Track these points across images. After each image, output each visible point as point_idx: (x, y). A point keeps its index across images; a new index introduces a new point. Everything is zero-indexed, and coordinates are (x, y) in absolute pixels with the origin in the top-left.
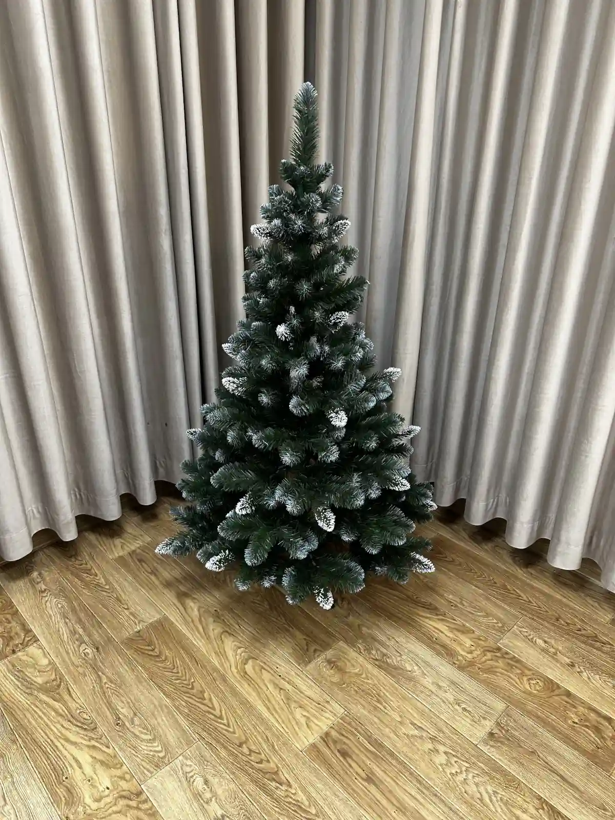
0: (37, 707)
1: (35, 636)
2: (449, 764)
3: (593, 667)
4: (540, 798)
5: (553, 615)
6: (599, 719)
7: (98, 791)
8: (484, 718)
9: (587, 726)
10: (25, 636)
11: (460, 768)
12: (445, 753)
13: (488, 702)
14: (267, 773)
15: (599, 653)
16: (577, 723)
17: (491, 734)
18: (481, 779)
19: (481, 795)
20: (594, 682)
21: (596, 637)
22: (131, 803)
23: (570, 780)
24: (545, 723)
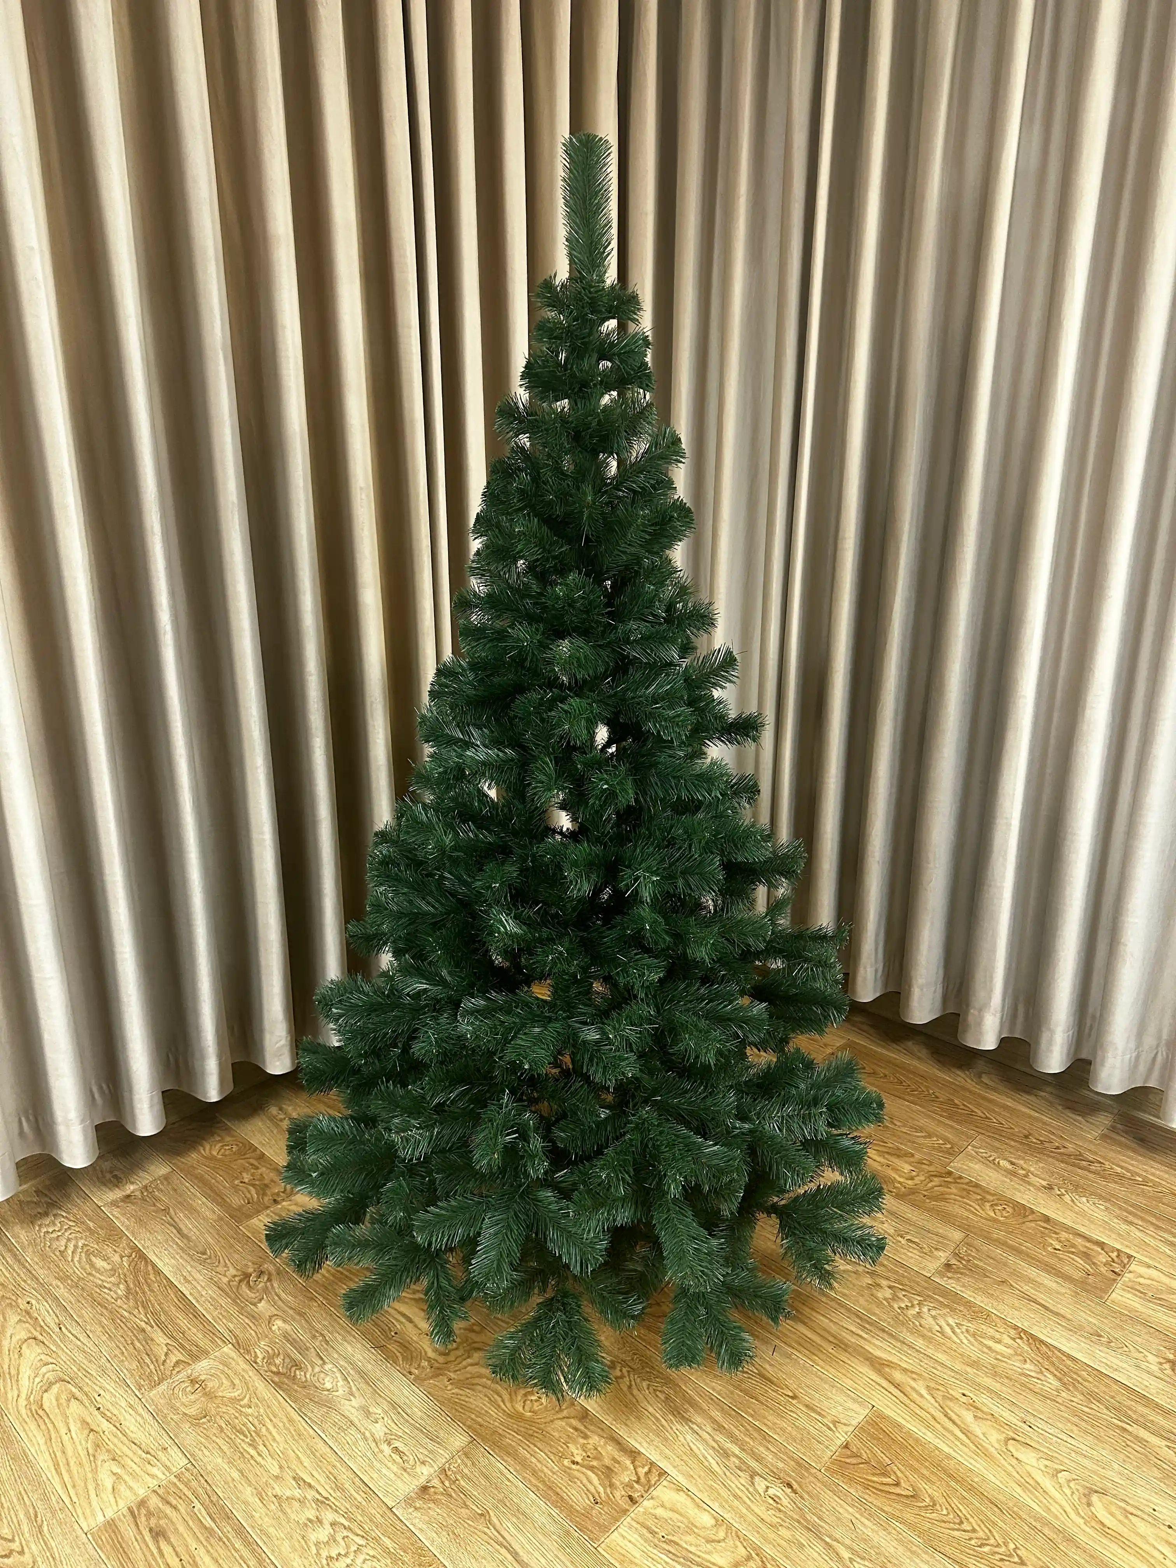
2: (895, 1298)
3: (1077, 1188)
4: (1016, 1328)
5: (1020, 1132)
6: (1088, 1245)
8: (936, 1249)
9: (1073, 1253)
11: (911, 1302)
12: (890, 1287)
13: (941, 1231)
15: (1086, 1172)
16: (1058, 1250)
17: (948, 1266)
18: (938, 1312)
19: (941, 1327)
20: (1079, 1204)
21: (1081, 1155)
23: (1052, 1308)
24: (1017, 1251)
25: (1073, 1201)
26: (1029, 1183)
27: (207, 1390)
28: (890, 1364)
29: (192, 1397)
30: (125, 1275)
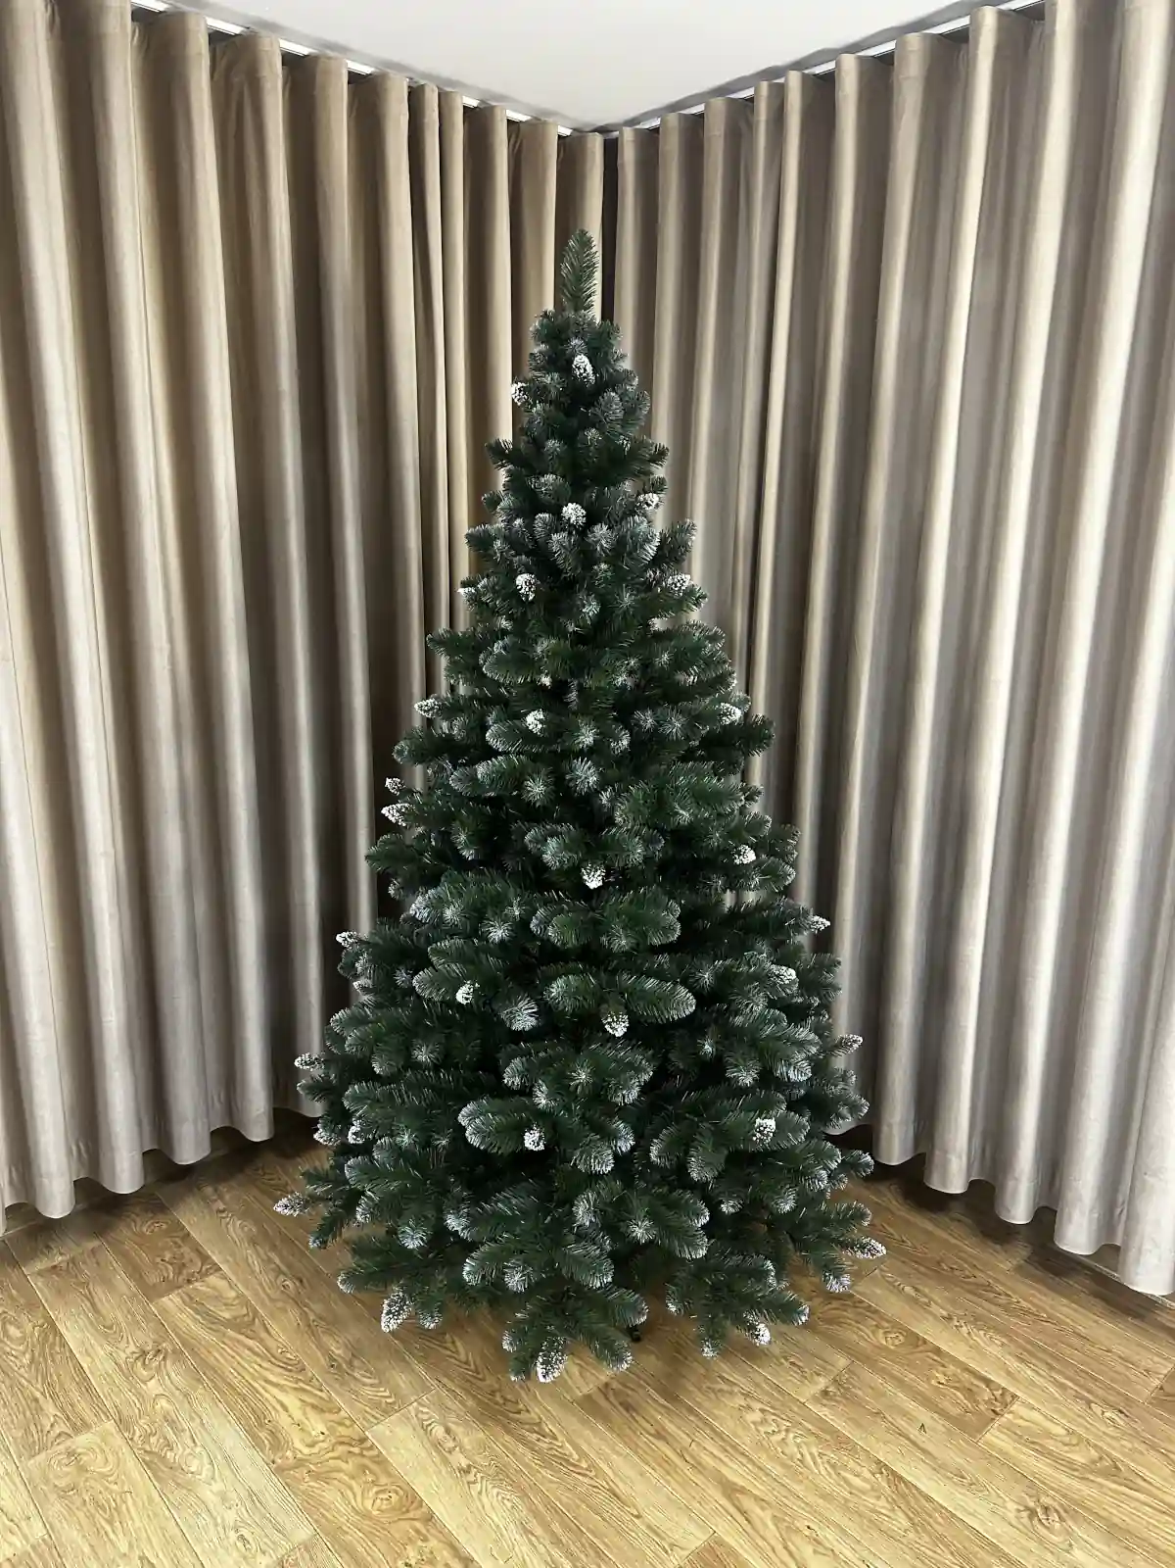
0: (225, 1344)
1: (216, 1264)
2: (764, 1422)
3: (977, 1320)
4: (878, 1462)
5: (933, 1258)
6: (974, 1380)
7: (310, 1435)
8: (819, 1375)
9: (956, 1388)
10: (202, 1265)
11: (778, 1426)
12: (762, 1411)
13: (827, 1356)
14: (527, 1424)
15: (990, 1305)
16: (942, 1384)
17: (825, 1393)
18: (805, 1440)
19: (802, 1455)
20: (975, 1338)
21: (990, 1286)
22: (352, 1449)
23: (922, 1445)
24: (900, 1383)
25: (969, 1333)
26: (931, 1313)
27: (82, 1463)
28: (743, 1490)
29: (65, 1469)
30: (33, 1346)
